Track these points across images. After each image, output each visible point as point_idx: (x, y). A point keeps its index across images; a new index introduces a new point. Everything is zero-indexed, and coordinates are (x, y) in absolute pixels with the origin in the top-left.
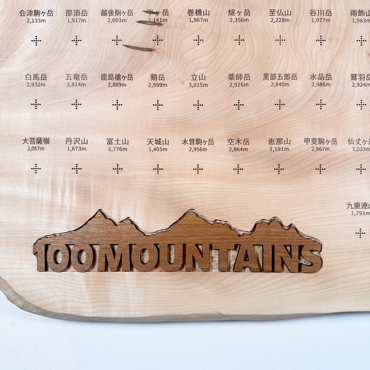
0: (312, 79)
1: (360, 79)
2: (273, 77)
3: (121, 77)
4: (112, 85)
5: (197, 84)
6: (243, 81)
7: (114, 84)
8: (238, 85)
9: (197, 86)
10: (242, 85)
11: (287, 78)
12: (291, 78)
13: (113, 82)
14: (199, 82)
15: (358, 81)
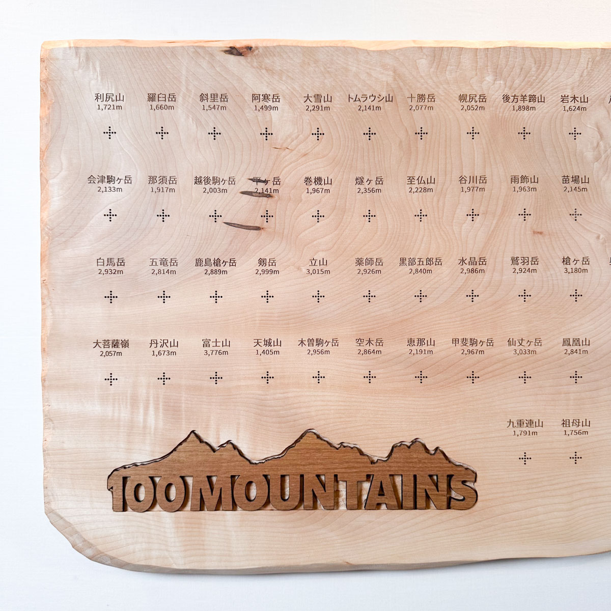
0: (461, 264)
1: (523, 263)
2: (412, 262)
3: (221, 262)
4: (209, 272)
5: (317, 271)
6: (374, 267)
7: (212, 271)
8: (368, 272)
9: (317, 272)
10: (373, 272)
11: (429, 263)
12: (434, 263)
13: (211, 268)
14: (320, 268)
15: (520, 265)
